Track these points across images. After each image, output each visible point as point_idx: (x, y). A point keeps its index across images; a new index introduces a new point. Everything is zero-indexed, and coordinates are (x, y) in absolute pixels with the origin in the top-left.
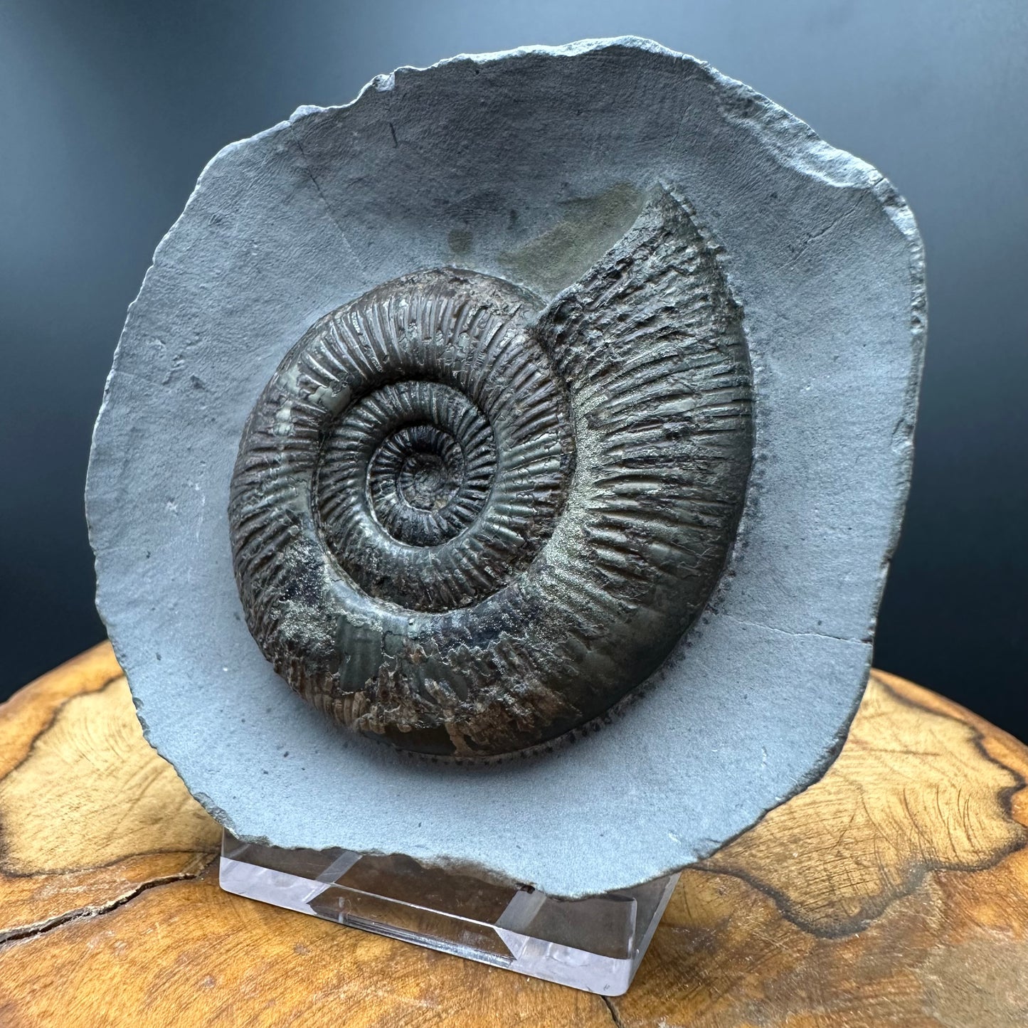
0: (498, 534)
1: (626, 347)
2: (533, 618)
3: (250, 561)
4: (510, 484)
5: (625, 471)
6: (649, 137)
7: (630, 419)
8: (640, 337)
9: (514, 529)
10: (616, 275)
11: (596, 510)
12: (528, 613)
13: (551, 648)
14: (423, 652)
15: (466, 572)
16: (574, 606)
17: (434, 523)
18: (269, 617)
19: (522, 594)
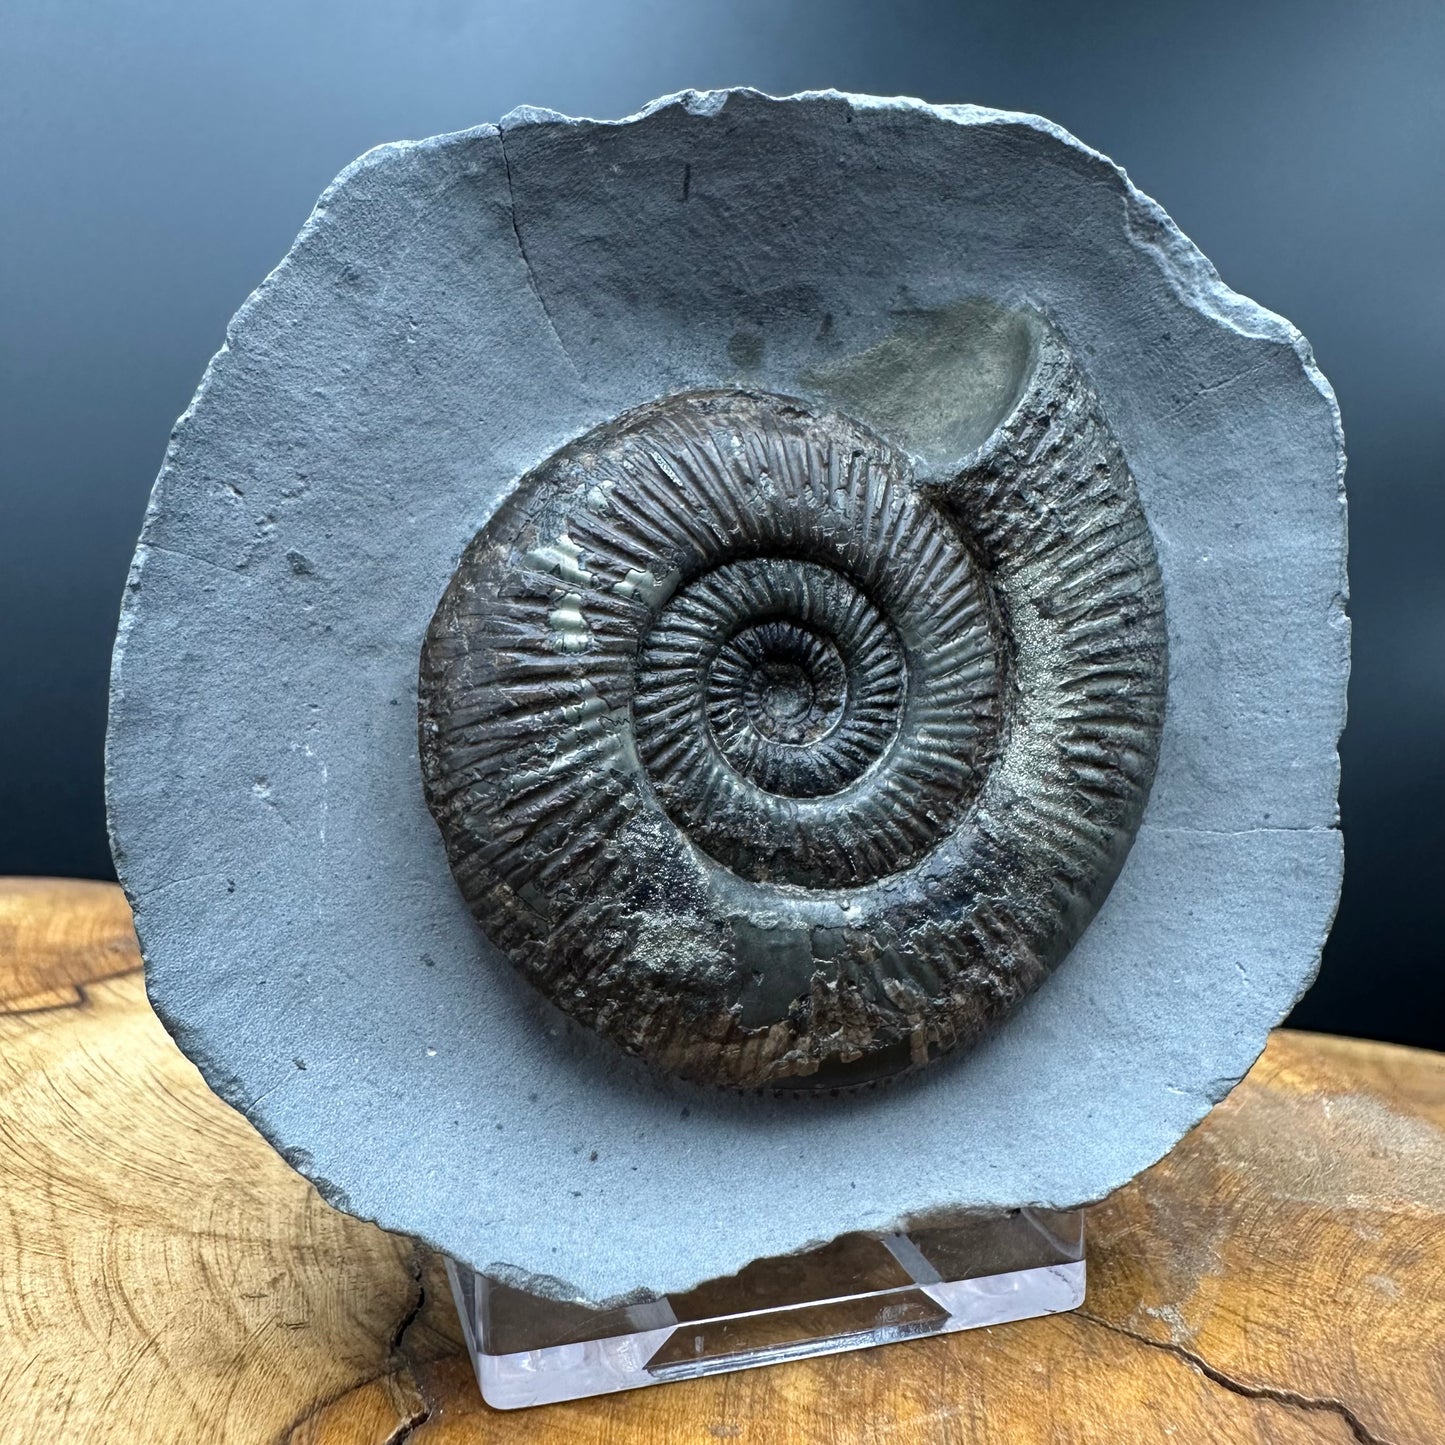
0: (938, 766)
1: (1072, 514)
2: (1012, 868)
4: (942, 697)
5: (1094, 668)
6: (1023, 245)
7: (1088, 603)
8: (1083, 501)
9: (957, 756)
10: (1045, 422)
11: (1067, 719)
12: (1006, 863)
13: (1036, 902)
14: (877, 944)
15: (903, 824)
16: (1058, 843)
17: (824, 761)
18: (602, 946)
19: (993, 840)
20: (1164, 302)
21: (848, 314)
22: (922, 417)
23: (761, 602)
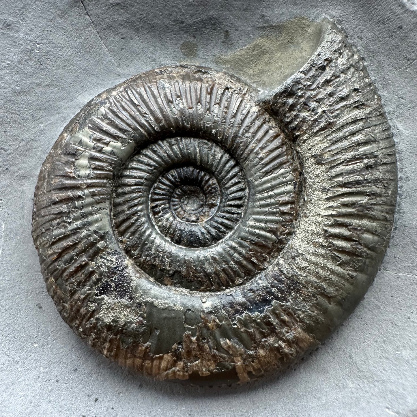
0: (259, 236)
1: (336, 113)
2: (294, 289)
3: (64, 270)
4: (262, 202)
5: (345, 190)
7: (343, 157)
8: (343, 107)
9: (269, 232)
10: (323, 68)
11: (329, 216)
12: (291, 286)
13: (307, 307)
14: (217, 321)
15: (238, 263)
16: (320, 278)
17: (204, 231)
18: (86, 309)
19: (284, 274)
20: (398, 10)
21: (236, 30)
22: (272, 74)
23: (176, 157)
